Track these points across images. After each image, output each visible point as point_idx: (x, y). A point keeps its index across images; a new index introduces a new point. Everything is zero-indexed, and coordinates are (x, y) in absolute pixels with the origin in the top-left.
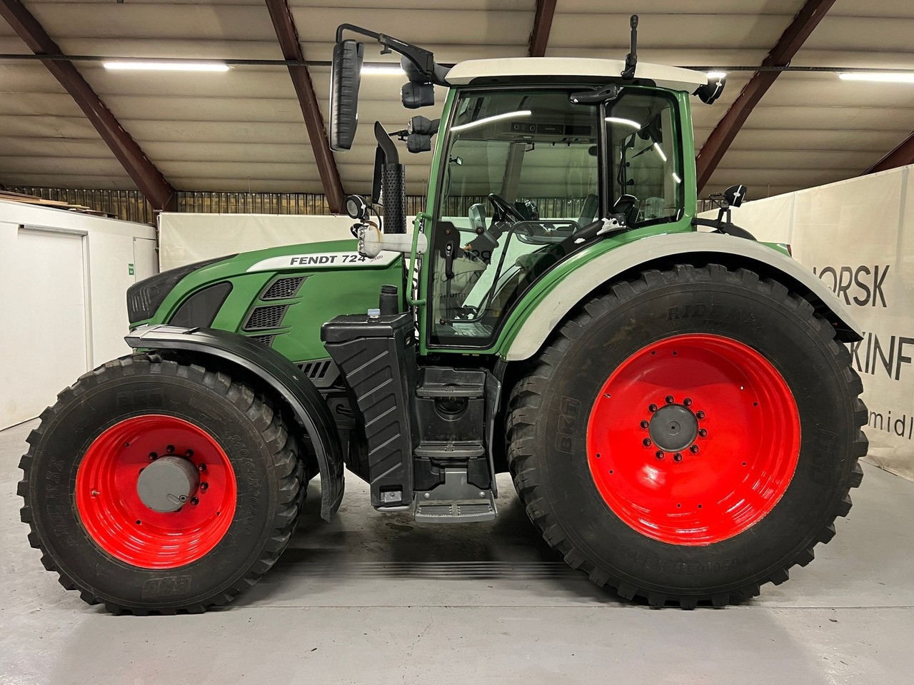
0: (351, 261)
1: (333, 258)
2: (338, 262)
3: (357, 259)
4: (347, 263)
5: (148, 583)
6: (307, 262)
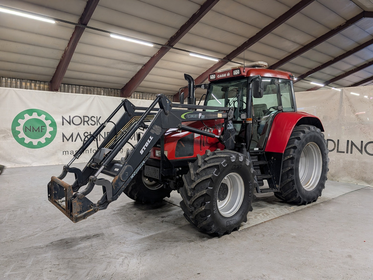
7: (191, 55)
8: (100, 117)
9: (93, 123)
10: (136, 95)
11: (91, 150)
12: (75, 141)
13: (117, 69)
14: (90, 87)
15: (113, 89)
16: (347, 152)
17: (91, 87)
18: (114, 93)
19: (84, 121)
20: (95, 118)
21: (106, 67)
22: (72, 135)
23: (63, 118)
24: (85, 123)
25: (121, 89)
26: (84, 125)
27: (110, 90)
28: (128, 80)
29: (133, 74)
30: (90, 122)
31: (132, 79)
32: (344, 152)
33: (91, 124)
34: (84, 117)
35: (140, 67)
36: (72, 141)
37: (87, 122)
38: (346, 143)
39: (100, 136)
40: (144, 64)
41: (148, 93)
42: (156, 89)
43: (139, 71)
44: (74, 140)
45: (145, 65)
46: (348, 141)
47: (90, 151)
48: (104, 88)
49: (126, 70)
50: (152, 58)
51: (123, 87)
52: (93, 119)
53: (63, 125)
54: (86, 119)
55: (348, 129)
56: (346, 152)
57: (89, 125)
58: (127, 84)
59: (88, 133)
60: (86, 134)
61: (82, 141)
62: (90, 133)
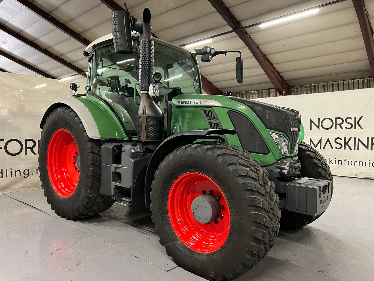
8: (361, 118)
9: (349, 126)
11: (345, 161)
12: (324, 148)
19: (336, 124)
20: (352, 119)
22: (320, 141)
23: (311, 121)
26: (336, 129)
30: (344, 125)
33: (346, 128)
34: (336, 119)
36: (321, 148)
37: (340, 125)
44: (322, 147)
47: (343, 162)
52: (348, 120)
53: (311, 129)
54: (339, 121)
57: (342, 128)
59: (341, 139)
60: (338, 141)
61: (332, 148)
62: (345, 139)
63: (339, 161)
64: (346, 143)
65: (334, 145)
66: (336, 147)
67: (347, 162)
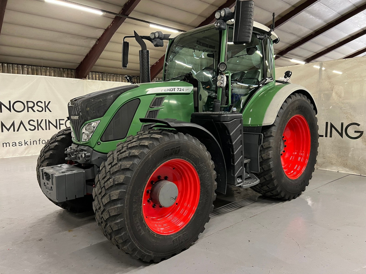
0: (180, 91)
1: (174, 89)
2: (176, 91)
3: (181, 90)
4: (179, 92)
5: (173, 241)
6: (167, 90)
7: (151, 26)
8: (49, 102)
9: (40, 109)
10: (94, 76)
12: (18, 131)
13: (65, 44)
14: (36, 66)
15: (66, 69)
16: (326, 136)
17: (38, 66)
18: (68, 74)
19: (28, 108)
20: (42, 103)
21: (51, 41)
22: (13, 124)
23: (1, 103)
24: (30, 109)
25: (75, 68)
26: (28, 111)
27: (62, 70)
28: (82, 58)
29: (87, 51)
30: (36, 108)
31: (87, 56)
32: (322, 136)
33: (37, 110)
34: (27, 102)
35: (93, 42)
36: (14, 131)
37: (32, 108)
38: (324, 125)
39: (50, 124)
40: (98, 38)
41: (109, 73)
42: (118, 68)
43: (93, 47)
44: (16, 130)
45: (99, 40)
46: (327, 123)
47: (38, 142)
48: (54, 68)
49: (77, 46)
50: (106, 30)
51: (78, 66)
52: (39, 104)
53: (1, 112)
54: (31, 105)
55: (327, 109)
56: (324, 136)
57: (34, 111)
58: (81, 62)
59: (34, 121)
60: (31, 123)
61: (26, 130)
62: (38, 120)
63: (34, 141)
64: (39, 125)
65: (28, 127)
66: (30, 129)
67: (41, 142)
